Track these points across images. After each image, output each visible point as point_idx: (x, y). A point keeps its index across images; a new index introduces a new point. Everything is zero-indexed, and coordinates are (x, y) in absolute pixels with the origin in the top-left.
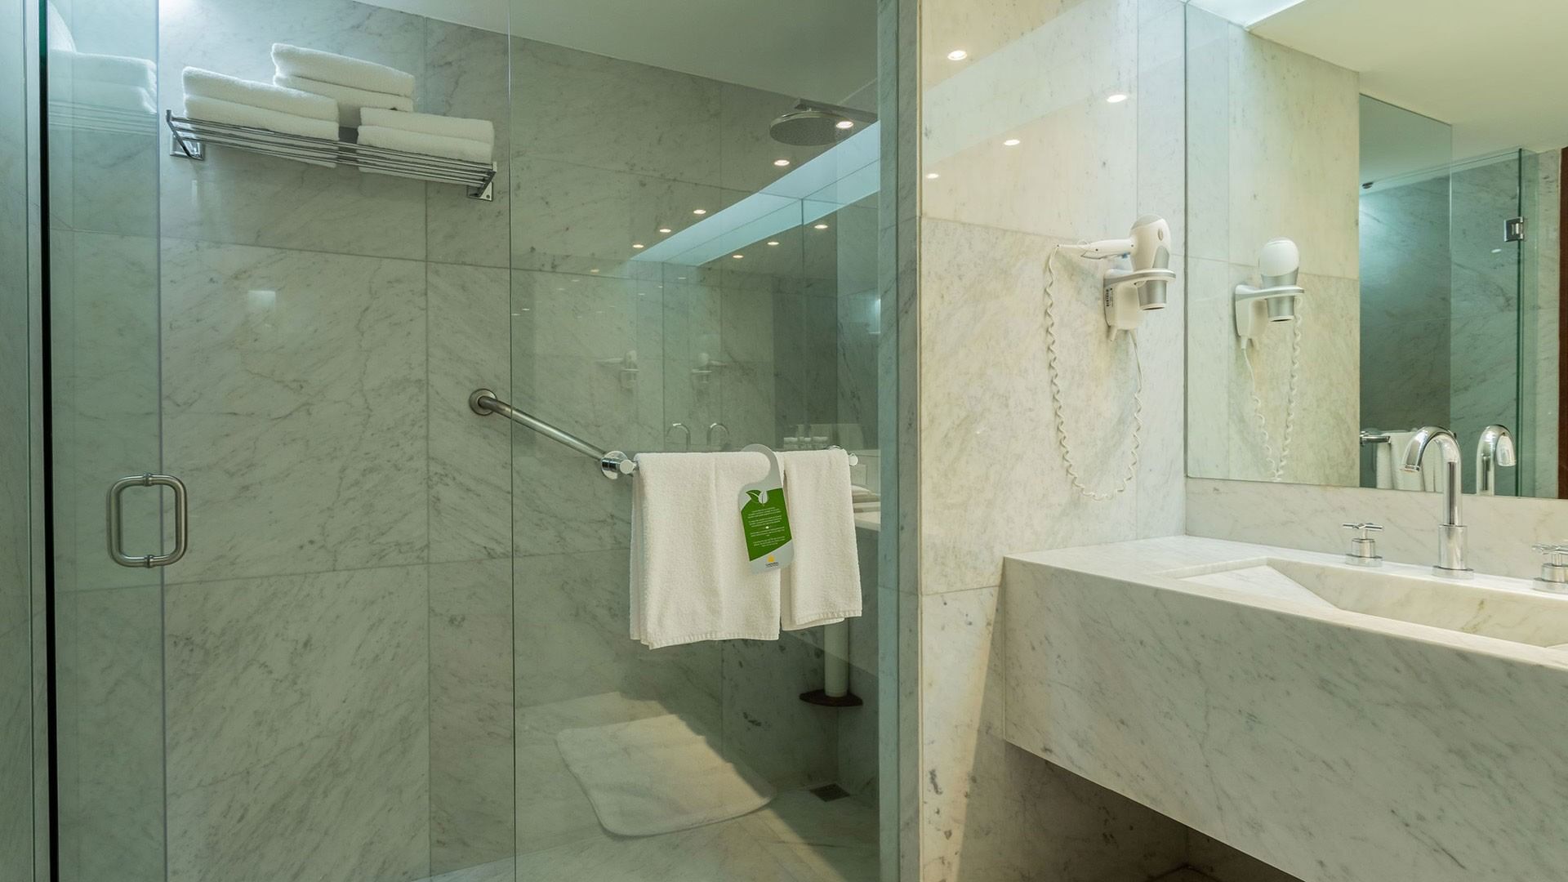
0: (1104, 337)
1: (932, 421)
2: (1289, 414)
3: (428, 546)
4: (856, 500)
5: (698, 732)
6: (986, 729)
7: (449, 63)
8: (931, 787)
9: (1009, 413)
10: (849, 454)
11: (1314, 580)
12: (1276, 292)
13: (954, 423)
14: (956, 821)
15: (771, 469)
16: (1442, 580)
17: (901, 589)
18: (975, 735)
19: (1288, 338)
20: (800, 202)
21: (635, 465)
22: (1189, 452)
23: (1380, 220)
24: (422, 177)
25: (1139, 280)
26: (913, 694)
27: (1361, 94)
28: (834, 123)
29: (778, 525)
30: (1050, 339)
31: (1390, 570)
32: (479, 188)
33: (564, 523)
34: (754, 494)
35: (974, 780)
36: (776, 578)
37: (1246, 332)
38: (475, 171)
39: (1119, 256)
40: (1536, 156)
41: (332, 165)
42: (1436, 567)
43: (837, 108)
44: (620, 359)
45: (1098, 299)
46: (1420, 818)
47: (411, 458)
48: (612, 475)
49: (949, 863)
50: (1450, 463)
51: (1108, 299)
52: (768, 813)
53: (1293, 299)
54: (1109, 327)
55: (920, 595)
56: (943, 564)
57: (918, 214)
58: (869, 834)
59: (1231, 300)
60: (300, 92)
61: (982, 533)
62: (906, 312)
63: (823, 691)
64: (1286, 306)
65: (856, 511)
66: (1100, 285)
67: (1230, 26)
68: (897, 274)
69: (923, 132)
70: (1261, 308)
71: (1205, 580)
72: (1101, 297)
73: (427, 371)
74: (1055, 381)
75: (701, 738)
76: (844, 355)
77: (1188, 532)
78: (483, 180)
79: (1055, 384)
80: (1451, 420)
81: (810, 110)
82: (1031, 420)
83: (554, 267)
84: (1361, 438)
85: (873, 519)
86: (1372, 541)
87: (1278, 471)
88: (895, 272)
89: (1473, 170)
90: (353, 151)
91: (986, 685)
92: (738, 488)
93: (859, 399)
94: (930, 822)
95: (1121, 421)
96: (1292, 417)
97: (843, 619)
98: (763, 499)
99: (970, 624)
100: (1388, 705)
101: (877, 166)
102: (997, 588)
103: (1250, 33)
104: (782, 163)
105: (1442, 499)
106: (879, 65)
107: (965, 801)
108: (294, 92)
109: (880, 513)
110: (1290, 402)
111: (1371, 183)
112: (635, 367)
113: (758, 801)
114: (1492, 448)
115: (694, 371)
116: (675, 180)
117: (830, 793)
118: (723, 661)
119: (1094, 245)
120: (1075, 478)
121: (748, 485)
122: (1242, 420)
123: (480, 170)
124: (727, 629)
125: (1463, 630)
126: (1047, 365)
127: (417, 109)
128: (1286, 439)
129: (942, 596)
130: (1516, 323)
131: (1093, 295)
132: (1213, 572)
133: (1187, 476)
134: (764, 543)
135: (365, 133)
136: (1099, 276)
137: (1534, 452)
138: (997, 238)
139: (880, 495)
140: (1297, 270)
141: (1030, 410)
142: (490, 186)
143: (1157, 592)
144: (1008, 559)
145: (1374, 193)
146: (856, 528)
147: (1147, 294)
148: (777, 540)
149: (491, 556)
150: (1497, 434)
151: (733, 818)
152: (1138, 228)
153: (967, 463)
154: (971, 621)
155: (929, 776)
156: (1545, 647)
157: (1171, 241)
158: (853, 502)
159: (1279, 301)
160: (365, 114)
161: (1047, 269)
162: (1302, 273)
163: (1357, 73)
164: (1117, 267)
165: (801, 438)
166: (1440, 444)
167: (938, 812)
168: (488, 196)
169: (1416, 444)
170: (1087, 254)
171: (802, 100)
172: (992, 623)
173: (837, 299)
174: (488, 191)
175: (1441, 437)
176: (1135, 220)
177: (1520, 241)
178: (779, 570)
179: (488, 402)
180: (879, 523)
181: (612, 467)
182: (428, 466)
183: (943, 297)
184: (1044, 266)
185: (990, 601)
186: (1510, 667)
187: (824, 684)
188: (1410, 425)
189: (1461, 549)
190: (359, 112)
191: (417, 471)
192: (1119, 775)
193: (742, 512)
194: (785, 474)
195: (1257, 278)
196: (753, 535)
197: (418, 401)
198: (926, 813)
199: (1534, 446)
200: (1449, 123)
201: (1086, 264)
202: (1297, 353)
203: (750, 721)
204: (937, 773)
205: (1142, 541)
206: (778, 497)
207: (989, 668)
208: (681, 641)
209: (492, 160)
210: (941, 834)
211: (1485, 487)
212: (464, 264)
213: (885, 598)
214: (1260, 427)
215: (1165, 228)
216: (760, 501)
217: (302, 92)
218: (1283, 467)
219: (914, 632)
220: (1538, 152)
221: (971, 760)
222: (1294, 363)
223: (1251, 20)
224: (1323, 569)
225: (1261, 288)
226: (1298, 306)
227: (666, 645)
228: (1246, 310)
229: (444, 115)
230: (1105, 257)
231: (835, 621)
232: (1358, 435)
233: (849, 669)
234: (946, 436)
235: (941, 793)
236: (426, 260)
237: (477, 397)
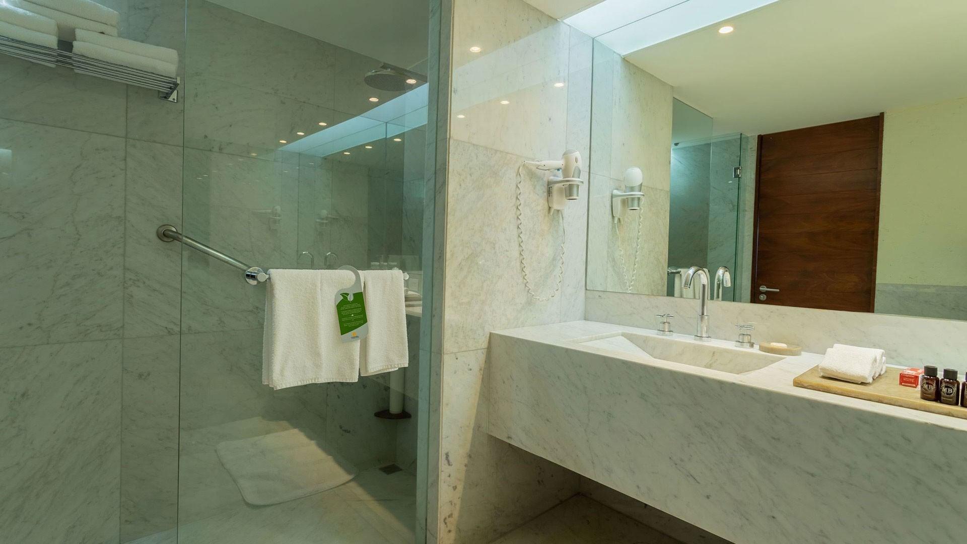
0: (547, 214)
1: (452, 255)
2: (636, 258)
3: (123, 327)
4: (407, 299)
5: (311, 438)
6: (477, 428)
7: (147, 8)
8: (446, 462)
9: (495, 252)
10: (403, 273)
11: (642, 343)
12: (632, 195)
13: (464, 257)
14: (459, 480)
15: (356, 281)
16: (698, 342)
17: (432, 351)
18: (471, 431)
19: (637, 219)
20: (385, 124)
21: (267, 276)
22: (588, 276)
23: (682, 162)
24: (123, 82)
25: (566, 183)
26: (437, 410)
27: (674, 98)
28: (405, 81)
29: (359, 314)
30: (518, 213)
31: (676, 338)
32: (167, 93)
33: (224, 312)
34: (345, 295)
35: (470, 456)
36: (357, 345)
37: (617, 215)
38: (164, 82)
39: (556, 169)
40: (747, 138)
41: (53, 66)
42: (695, 336)
43: (406, 71)
44: (270, 211)
45: (544, 192)
46: (682, 460)
47: (111, 268)
48: (253, 282)
49: (455, 504)
50: (703, 285)
51: (549, 192)
52: (352, 484)
53: (639, 199)
54: (550, 208)
55: (443, 355)
56: (456, 336)
57: (448, 137)
58: (411, 492)
59: (610, 197)
60: (25, 11)
61: (478, 319)
62: (440, 192)
63: (389, 410)
64: (636, 202)
65: (407, 306)
66: (546, 185)
67: (615, 54)
68: (435, 170)
69: (453, 89)
70: (625, 202)
71: (589, 344)
72: (546, 191)
73: (125, 211)
74: (521, 236)
75: (313, 442)
76: (406, 215)
77: (586, 319)
78: (170, 88)
79: (521, 237)
80: (708, 263)
81: (389, 70)
82: (507, 257)
83: (221, 149)
84: (668, 271)
85: (418, 310)
86: (669, 323)
87: (630, 287)
88: (434, 169)
89: (721, 141)
90: (70, 58)
91: (478, 404)
92: (335, 291)
93: (414, 241)
94: (444, 482)
95: (554, 259)
96: (637, 260)
97: (397, 369)
98: (351, 298)
99: (471, 370)
100: (670, 405)
101: (427, 108)
102: (486, 350)
103: (624, 59)
104: (374, 100)
105: (699, 302)
106: (429, 48)
107: (465, 468)
108: (21, 11)
109: (422, 307)
110: (637, 252)
111: (678, 144)
112: (279, 216)
113: (347, 477)
114: (721, 278)
115: (318, 220)
116: (304, 102)
117: (391, 469)
118: (327, 395)
119: (543, 163)
120: (530, 289)
121: (342, 289)
122: (614, 260)
123: (167, 81)
124: (325, 376)
125: (706, 367)
126: (516, 227)
127: (120, 35)
128: (634, 271)
129: (455, 355)
130: (736, 218)
131: (541, 190)
132: (596, 339)
133: (586, 289)
134: (350, 325)
135: (78, 46)
136: (546, 179)
137: (742, 280)
138: (492, 154)
139: (422, 296)
140: (641, 184)
141: (507, 251)
142: (175, 92)
143: (567, 351)
144: (492, 333)
145: (678, 149)
146: (407, 316)
147: (569, 191)
148: (358, 323)
149: (170, 333)
150: (724, 271)
151: (331, 489)
152: (566, 155)
153: (471, 279)
154: (471, 368)
155: (445, 456)
156: (738, 374)
157: (582, 164)
158: (405, 301)
159: (633, 199)
160: (79, 33)
161: (518, 174)
162: (645, 186)
163: (672, 87)
164: (555, 176)
165: (382, 263)
166: (699, 275)
167: (449, 476)
168: (174, 99)
169: (689, 275)
170: (539, 167)
171: (384, 63)
172: (483, 369)
173: (403, 182)
174: (174, 95)
175: (700, 272)
176: (565, 151)
177: (739, 178)
178: (359, 341)
179: (171, 233)
180: (421, 312)
181: (253, 277)
182: (124, 274)
183: (460, 185)
184: (516, 172)
185: (481, 356)
186: (721, 383)
187: (389, 407)
188: (688, 266)
189: (706, 327)
190: (75, 32)
191: (116, 277)
192: (545, 449)
193: (337, 306)
194: (364, 284)
195: (623, 187)
196: (343, 320)
197: (117, 230)
198: (443, 476)
199: (742, 278)
200: (712, 117)
201: (539, 172)
202: (641, 227)
203: (343, 430)
204: (450, 455)
205: (563, 323)
206: (360, 298)
207: (480, 394)
208: (295, 385)
209: (177, 75)
210: (451, 488)
211: (718, 297)
212: (155, 142)
213: (423, 356)
214: (622, 265)
215: (579, 156)
216: (349, 300)
217: (28, 12)
218: (632, 285)
219: (439, 375)
220: (749, 136)
221: (468, 446)
222: (639, 232)
223: (624, 53)
224: (647, 337)
225: (625, 192)
226: (642, 203)
227: (285, 387)
228: (618, 203)
229: (142, 42)
230: (549, 170)
231: (393, 370)
232: (666, 269)
233: (404, 398)
234: (460, 264)
235: (451, 465)
236: (126, 137)
237: (162, 230)
